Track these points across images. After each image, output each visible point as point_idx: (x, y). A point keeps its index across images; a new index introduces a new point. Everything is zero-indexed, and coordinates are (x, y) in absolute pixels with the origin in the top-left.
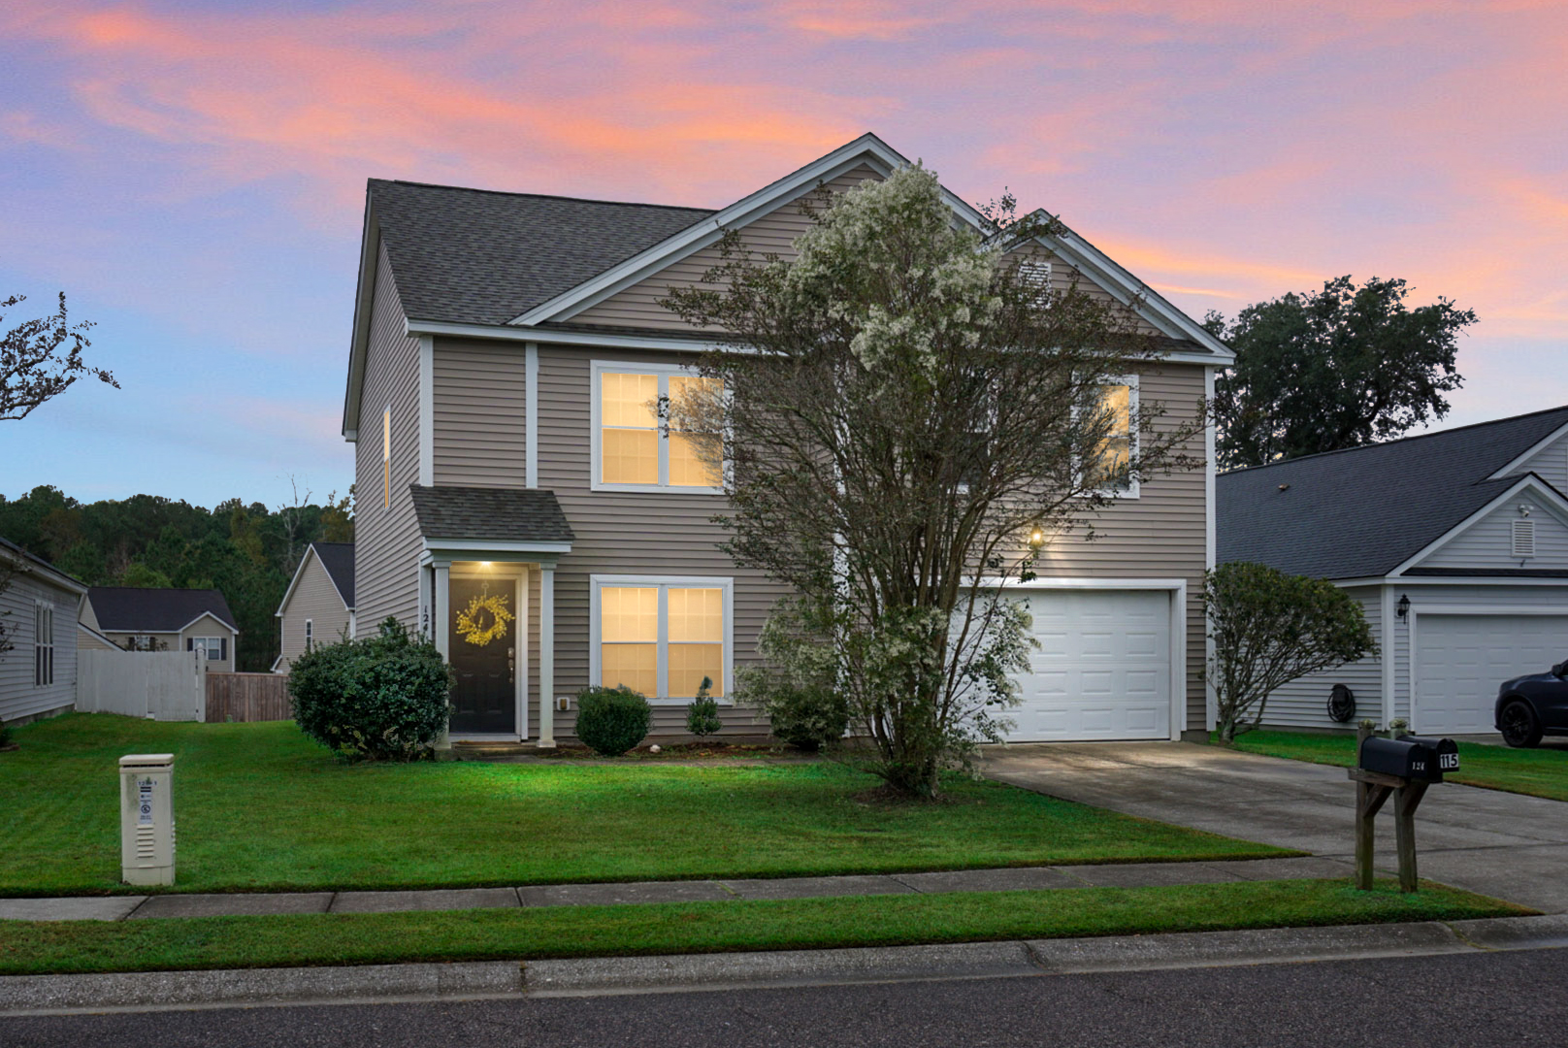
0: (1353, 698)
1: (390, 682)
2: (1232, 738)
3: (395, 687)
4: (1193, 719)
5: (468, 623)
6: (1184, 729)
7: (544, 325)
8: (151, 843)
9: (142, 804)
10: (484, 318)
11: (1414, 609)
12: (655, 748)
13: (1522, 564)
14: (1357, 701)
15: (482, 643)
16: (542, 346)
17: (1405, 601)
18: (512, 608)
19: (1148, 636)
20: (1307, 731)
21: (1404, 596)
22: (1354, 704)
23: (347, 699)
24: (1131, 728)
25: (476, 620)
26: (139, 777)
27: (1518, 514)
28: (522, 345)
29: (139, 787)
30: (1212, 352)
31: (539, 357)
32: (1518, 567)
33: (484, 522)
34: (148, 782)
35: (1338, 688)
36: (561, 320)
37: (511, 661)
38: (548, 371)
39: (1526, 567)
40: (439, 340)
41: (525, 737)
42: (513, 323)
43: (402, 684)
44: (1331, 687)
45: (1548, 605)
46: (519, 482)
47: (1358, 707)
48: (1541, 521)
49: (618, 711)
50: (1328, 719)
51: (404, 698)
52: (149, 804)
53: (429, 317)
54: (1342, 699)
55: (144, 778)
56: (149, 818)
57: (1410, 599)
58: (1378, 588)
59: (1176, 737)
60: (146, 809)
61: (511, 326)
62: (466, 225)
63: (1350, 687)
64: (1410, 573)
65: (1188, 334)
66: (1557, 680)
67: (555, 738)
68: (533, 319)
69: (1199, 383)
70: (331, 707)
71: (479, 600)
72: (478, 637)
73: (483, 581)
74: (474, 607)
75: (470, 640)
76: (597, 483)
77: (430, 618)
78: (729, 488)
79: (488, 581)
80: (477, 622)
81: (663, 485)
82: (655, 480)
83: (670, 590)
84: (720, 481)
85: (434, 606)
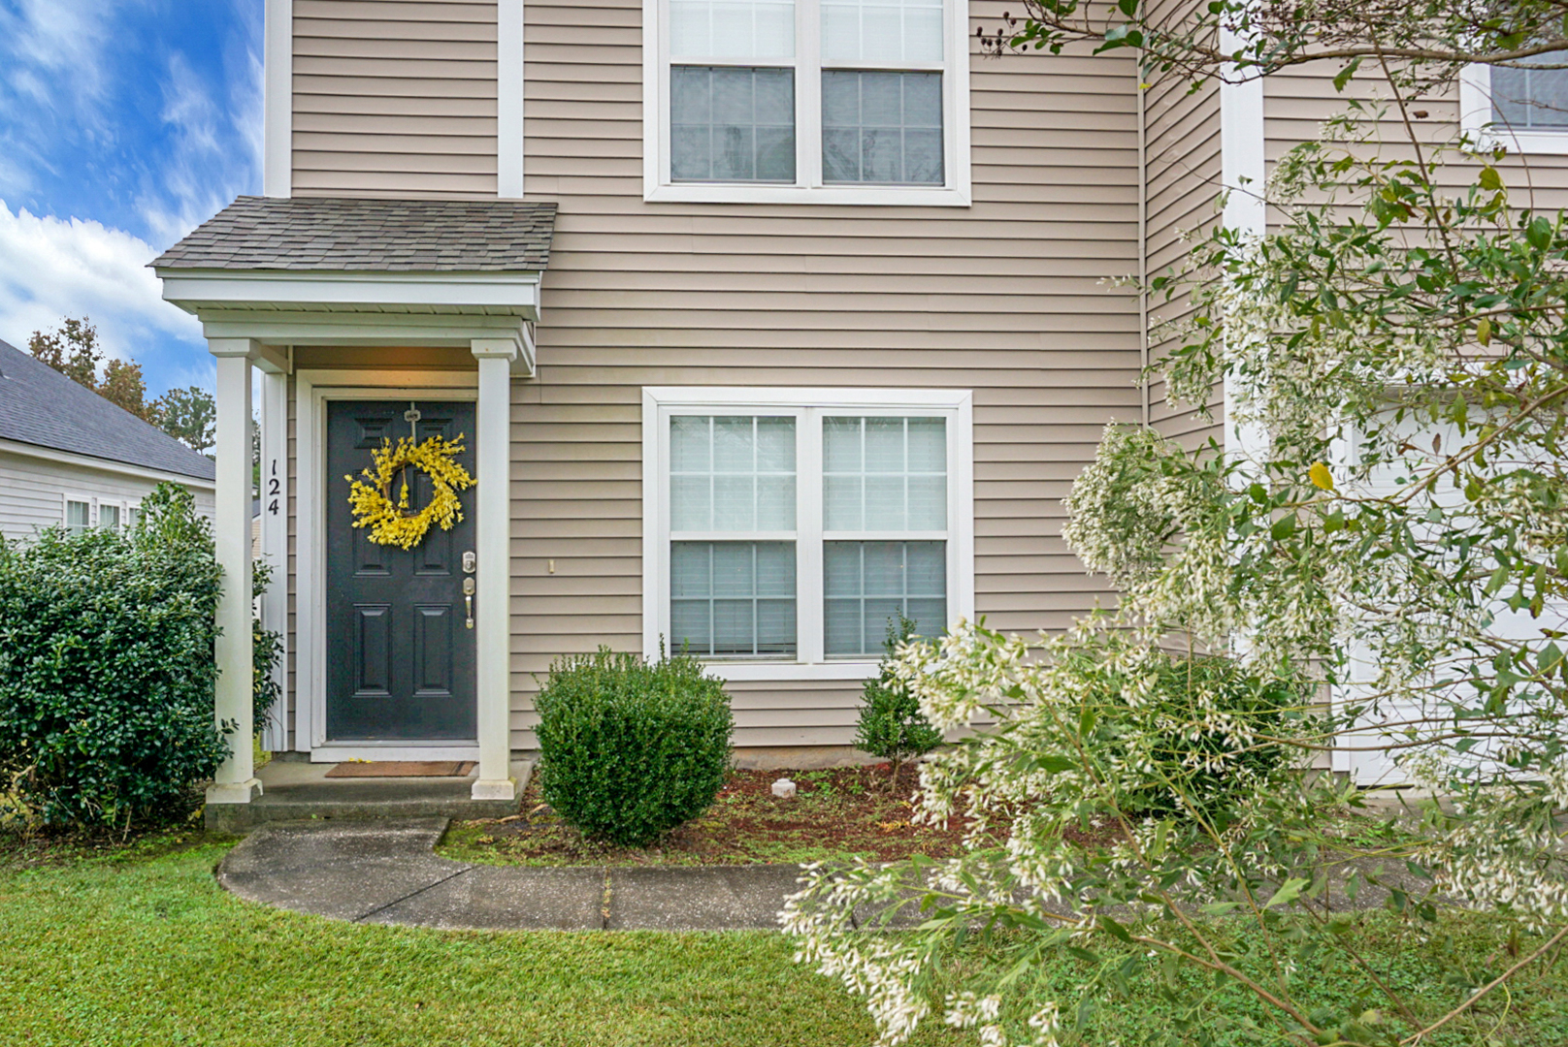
5: (375, 498)
15: (406, 543)
25: (392, 490)
37: (468, 582)
46: (484, 184)
71: (395, 445)
72: (396, 529)
73: (407, 404)
74: (384, 463)
75: (377, 536)
76: (657, 184)
77: (283, 488)
78: (958, 189)
79: (419, 404)
80: (394, 498)
81: (809, 185)
82: (791, 177)
83: (826, 420)
84: (939, 177)
85: (291, 461)
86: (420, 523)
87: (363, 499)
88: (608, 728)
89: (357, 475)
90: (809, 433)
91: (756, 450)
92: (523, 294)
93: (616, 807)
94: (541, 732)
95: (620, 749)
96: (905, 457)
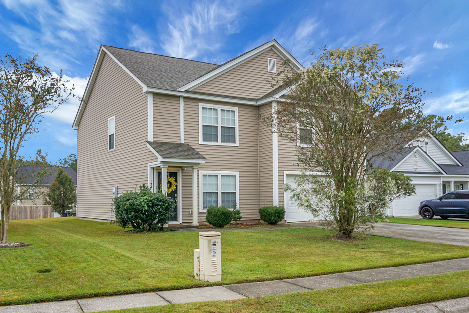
7: (186, 91)
8: (216, 266)
9: (213, 251)
10: (168, 88)
13: (416, 170)
15: (169, 192)
16: (185, 98)
18: (177, 181)
26: (212, 240)
27: (414, 157)
28: (179, 97)
29: (212, 244)
31: (184, 101)
32: (414, 171)
33: (176, 153)
34: (215, 242)
36: (190, 90)
37: (176, 198)
38: (187, 106)
39: (416, 171)
40: (155, 94)
41: (181, 223)
45: (421, 181)
46: (179, 141)
48: (420, 159)
52: (215, 251)
53: (153, 86)
55: (213, 241)
56: (215, 256)
60: (214, 253)
61: (177, 91)
66: (439, 201)
67: (198, 222)
68: (183, 89)
76: (201, 142)
77: (152, 184)
78: (237, 144)
79: (169, 172)
81: (219, 143)
82: (217, 141)
83: (222, 176)
84: (235, 142)
85: (154, 180)
86: (171, 190)
90: (220, 177)
91: (213, 180)
92: (203, 161)
96: (231, 181)
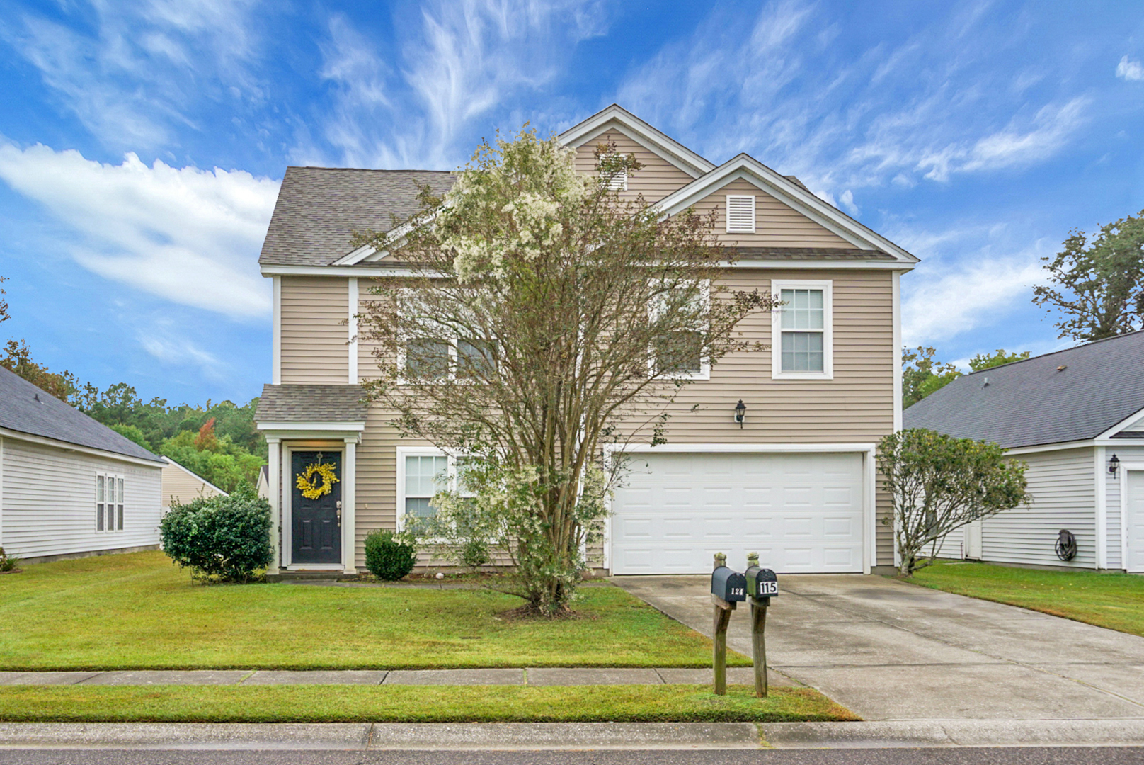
0: (1075, 541)
1: (222, 526)
2: (910, 572)
3: (225, 529)
4: (881, 556)
5: (305, 482)
6: (874, 564)
7: (362, 264)
10: (317, 261)
11: (1124, 467)
12: (439, 575)
14: (1078, 543)
15: (313, 497)
16: (361, 280)
17: (1115, 459)
18: (338, 472)
19: (844, 490)
20: (1043, 568)
21: (1114, 456)
22: (1076, 546)
23: (192, 537)
24: (828, 564)
25: (311, 480)
28: (346, 279)
30: (896, 259)
31: (359, 288)
33: (305, 409)
35: (1063, 532)
36: (372, 260)
37: (338, 511)
38: (368, 298)
40: (284, 278)
42: (337, 264)
43: (231, 526)
44: (1058, 532)
46: (344, 379)
47: (1079, 549)
49: (389, 547)
50: (1057, 558)
51: (232, 538)
53: (277, 262)
54: (1066, 542)
57: (1119, 459)
58: (1092, 449)
59: (868, 571)
61: (335, 266)
62: (343, 195)
63: (1073, 532)
64: (1120, 435)
65: (874, 246)
68: (352, 260)
69: (887, 284)
70: (182, 543)
71: (314, 465)
72: (311, 493)
73: (318, 452)
74: (310, 471)
75: (304, 494)
79: (322, 453)
80: (311, 482)
83: (458, 458)
86: (319, 492)
87: (301, 482)
88: (384, 547)
89: (301, 475)
91: (434, 470)
92: (360, 427)
93: (386, 569)
94: (366, 549)
95: (387, 552)
